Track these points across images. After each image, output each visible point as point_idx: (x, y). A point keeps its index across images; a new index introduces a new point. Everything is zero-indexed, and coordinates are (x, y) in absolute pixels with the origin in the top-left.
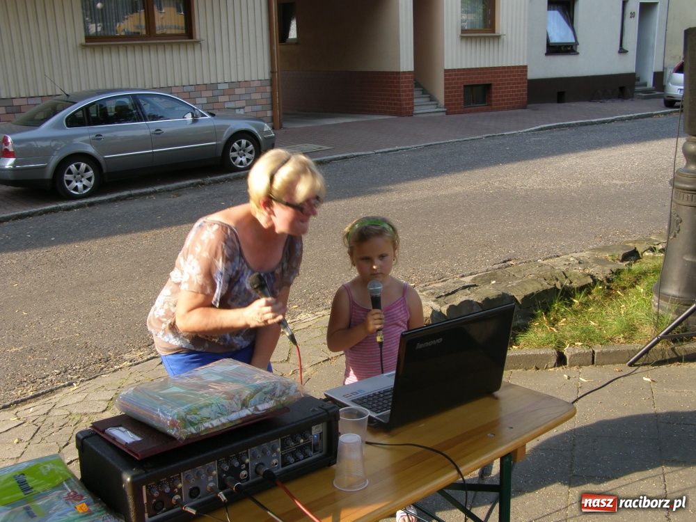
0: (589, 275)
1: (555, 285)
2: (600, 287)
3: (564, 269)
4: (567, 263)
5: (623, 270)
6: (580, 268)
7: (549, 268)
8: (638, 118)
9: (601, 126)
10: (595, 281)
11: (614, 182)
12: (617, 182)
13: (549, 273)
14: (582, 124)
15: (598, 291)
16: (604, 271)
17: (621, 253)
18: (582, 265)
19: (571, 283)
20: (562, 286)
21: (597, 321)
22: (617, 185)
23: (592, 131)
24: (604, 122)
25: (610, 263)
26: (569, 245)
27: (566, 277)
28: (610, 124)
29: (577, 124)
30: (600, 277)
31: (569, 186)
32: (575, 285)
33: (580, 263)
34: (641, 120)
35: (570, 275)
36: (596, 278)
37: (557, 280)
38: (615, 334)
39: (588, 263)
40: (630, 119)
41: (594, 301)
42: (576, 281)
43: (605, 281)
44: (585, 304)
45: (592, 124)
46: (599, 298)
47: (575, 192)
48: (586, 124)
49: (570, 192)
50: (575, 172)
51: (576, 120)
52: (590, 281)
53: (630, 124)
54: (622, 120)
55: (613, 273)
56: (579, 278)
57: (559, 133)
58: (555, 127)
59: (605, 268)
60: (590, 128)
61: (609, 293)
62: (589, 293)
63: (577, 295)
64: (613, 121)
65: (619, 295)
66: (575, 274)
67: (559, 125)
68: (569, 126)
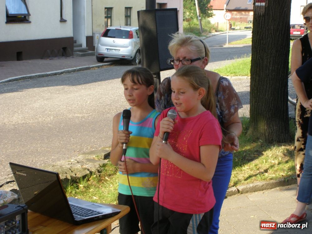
0: (85, 169)
1: (66, 176)
2: (95, 176)
3: (69, 166)
4: (70, 163)
5: (107, 164)
6: (79, 165)
7: (59, 167)
8: (79, 71)
9: (54, 77)
10: (91, 173)
11: (76, 115)
12: (79, 115)
13: (60, 170)
14: (40, 76)
15: (94, 178)
16: (95, 166)
17: (103, 154)
18: (80, 163)
19: (76, 175)
20: (71, 177)
21: (97, 196)
22: (79, 117)
23: (48, 81)
24: (56, 74)
25: (97, 161)
26: (58, 158)
27: (72, 172)
28: (60, 76)
29: (36, 76)
30: (93, 170)
31: (44, 120)
32: (79, 175)
33: (78, 162)
34: (82, 71)
35: (74, 170)
36: (91, 170)
37: (66, 173)
38: (111, 202)
39: (83, 162)
40: (74, 71)
41: (92, 185)
42: (78, 173)
43: (97, 172)
44: (87, 187)
45: (47, 75)
46: (95, 183)
47: (50, 124)
48: (43, 76)
49: (47, 124)
50: (46, 110)
51: (34, 73)
52: (88, 172)
53: (75, 75)
54: (69, 72)
55: (101, 166)
56: (80, 171)
57: (23, 83)
58: (20, 79)
59: (96, 164)
60: (46, 78)
61: (100, 180)
62: (88, 180)
63: (82, 182)
64: (62, 73)
65: (107, 180)
66: (77, 169)
67: (24, 77)
68: (30, 78)
